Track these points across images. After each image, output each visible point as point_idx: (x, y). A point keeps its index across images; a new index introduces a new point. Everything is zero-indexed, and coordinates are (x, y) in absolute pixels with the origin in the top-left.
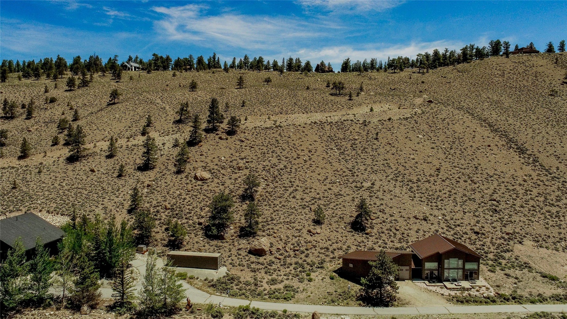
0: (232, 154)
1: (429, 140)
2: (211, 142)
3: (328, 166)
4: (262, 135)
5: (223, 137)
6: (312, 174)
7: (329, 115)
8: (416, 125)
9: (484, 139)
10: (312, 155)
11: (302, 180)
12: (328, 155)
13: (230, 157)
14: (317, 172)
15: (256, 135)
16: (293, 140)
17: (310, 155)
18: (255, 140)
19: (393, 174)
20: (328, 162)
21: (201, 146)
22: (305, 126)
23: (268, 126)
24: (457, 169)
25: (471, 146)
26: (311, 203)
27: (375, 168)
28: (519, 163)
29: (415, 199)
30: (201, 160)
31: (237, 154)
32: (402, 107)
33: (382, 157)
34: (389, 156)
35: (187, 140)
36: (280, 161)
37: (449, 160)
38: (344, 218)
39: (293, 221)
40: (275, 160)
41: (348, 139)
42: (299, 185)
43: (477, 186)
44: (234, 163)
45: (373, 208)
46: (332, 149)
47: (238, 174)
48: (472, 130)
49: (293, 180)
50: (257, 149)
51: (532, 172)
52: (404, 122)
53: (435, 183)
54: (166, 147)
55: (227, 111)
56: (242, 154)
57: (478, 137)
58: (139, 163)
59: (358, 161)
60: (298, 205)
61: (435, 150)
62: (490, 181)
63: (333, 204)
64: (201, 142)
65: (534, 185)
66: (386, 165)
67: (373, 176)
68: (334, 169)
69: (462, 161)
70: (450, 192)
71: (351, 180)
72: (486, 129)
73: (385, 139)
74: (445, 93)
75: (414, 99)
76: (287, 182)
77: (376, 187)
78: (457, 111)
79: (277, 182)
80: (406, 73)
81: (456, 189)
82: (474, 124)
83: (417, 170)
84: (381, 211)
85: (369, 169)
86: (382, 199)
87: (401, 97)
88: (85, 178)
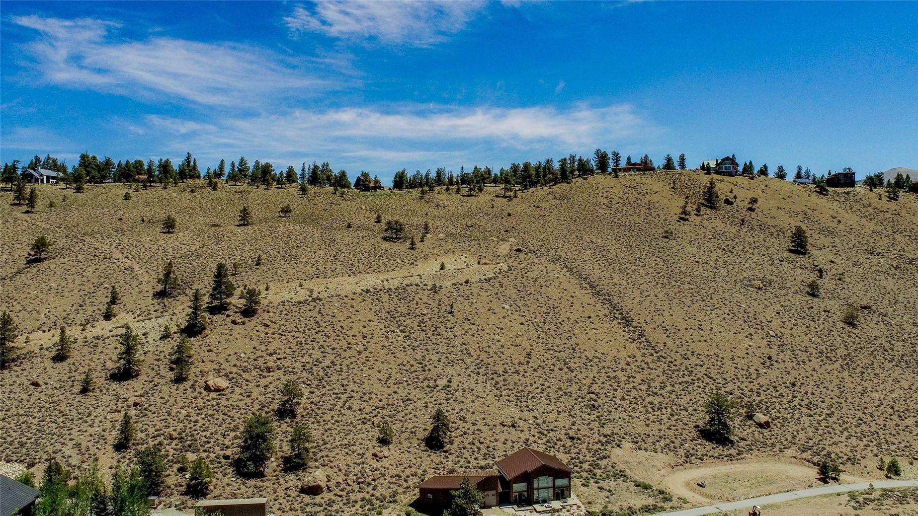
0: (254, 348)
1: (517, 311)
2: (221, 330)
3: (390, 358)
4: (294, 314)
5: (239, 320)
6: (370, 372)
7: (386, 278)
8: (500, 290)
9: (583, 307)
10: (368, 342)
11: (358, 381)
12: (389, 341)
13: (252, 352)
14: (376, 369)
15: (286, 314)
16: (339, 321)
17: (364, 342)
18: (286, 323)
19: (474, 364)
20: (390, 352)
21: (207, 336)
22: (354, 297)
23: (302, 299)
24: (551, 352)
25: (568, 319)
26: (373, 415)
27: (452, 357)
28: (622, 340)
29: (501, 398)
30: (210, 358)
31: (263, 348)
32: (482, 261)
33: (458, 340)
34: (468, 338)
35: (182, 327)
36: (324, 354)
37: (541, 341)
38: (417, 432)
39: (352, 442)
40: (317, 354)
41: (414, 315)
42: (356, 389)
43: (574, 374)
44: (261, 362)
45: (452, 416)
46: (393, 332)
47: (267, 379)
48: (569, 295)
49: (345, 382)
50: (290, 337)
51: (636, 351)
52: (486, 285)
53: (526, 374)
54: (150, 339)
55: (236, 274)
56: (269, 347)
57: (577, 306)
58: (112, 367)
59: (429, 347)
60: (356, 419)
61: (526, 327)
62: (589, 367)
63: (401, 414)
64: (204, 329)
65: (637, 369)
66: (465, 352)
67: (450, 370)
68: (399, 363)
69: (557, 341)
70: (543, 385)
71: (422, 378)
72: (587, 292)
73: (462, 312)
74: (538, 233)
75: (498, 246)
76: (338, 385)
77: (454, 386)
78: (551, 266)
79: (324, 387)
80: (487, 197)
81: (550, 380)
82: (573, 286)
83: (503, 357)
84: (461, 420)
85: (443, 360)
86: (462, 402)
87: (481, 242)
88: (25, 397)
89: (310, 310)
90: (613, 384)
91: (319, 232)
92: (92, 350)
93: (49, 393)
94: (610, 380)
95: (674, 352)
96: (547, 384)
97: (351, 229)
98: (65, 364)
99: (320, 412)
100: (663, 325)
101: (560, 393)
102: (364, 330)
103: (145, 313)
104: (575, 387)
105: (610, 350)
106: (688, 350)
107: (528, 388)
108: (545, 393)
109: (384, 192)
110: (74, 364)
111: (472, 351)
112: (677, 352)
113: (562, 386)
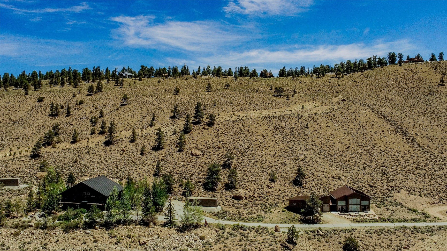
0: (213, 139)
1: (342, 127)
2: (198, 131)
3: (276, 146)
4: (231, 126)
5: (206, 127)
6: (266, 151)
8: (333, 118)
9: (379, 126)
10: (265, 139)
11: (260, 155)
12: (276, 138)
14: (269, 150)
15: (227, 126)
16: (251, 129)
17: (263, 138)
18: (227, 129)
19: (319, 150)
20: (276, 143)
21: (192, 134)
22: (259, 119)
23: (234, 120)
24: (361, 147)
25: (371, 131)
26: (267, 169)
27: (307, 147)
28: (402, 143)
29: (332, 166)
30: (193, 143)
31: (216, 139)
32: (324, 105)
33: (311, 140)
34: (315, 139)
35: (182, 130)
36: (244, 143)
37: (356, 141)
38: (289, 178)
39: (257, 180)
40: (241, 143)
41: (288, 128)
42: (259, 158)
43: (373, 157)
44: (215, 145)
45: (307, 172)
46: (278, 135)
47: (218, 152)
48: (372, 120)
49: (254, 155)
50: (229, 135)
51: (411, 148)
52: (325, 115)
53: (346, 156)
54: (168, 135)
55: (205, 109)
56: (219, 139)
57: (376, 125)
58: (153, 145)
59: (295, 142)
60: (259, 170)
61: (347, 135)
62: (382, 155)
63: (281, 170)
64: (191, 131)
65: (411, 157)
66: (314, 145)
67: (306, 152)
68: (280, 148)
69: (364, 142)
70: (356, 161)
71: (291, 155)
72: (382, 119)
73: (313, 127)
74: (354, 93)
75: (333, 98)
76: (251, 156)
77: (308, 159)
78: (362, 107)
79: (244, 157)
80: (327, 78)
81: (360, 160)
82: (373, 116)
83: (334, 148)
84: (311, 174)
85: (303, 148)
86: (312, 166)
87: (323, 97)
88: (119, 155)
89: (238, 124)
90: (396, 163)
91: (243, 94)
92: (145, 138)
93: (128, 154)
94: (394, 161)
95: (434, 149)
96: (358, 161)
97: (258, 92)
98: (134, 143)
99: (242, 167)
100: (427, 136)
101: (365, 166)
102: (263, 134)
103: (166, 124)
104: (373, 164)
105: (394, 147)
106: (442, 149)
107: (348, 162)
108: (357, 165)
110: (138, 143)
111: (318, 145)
112: (435, 149)
113: (366, 162)
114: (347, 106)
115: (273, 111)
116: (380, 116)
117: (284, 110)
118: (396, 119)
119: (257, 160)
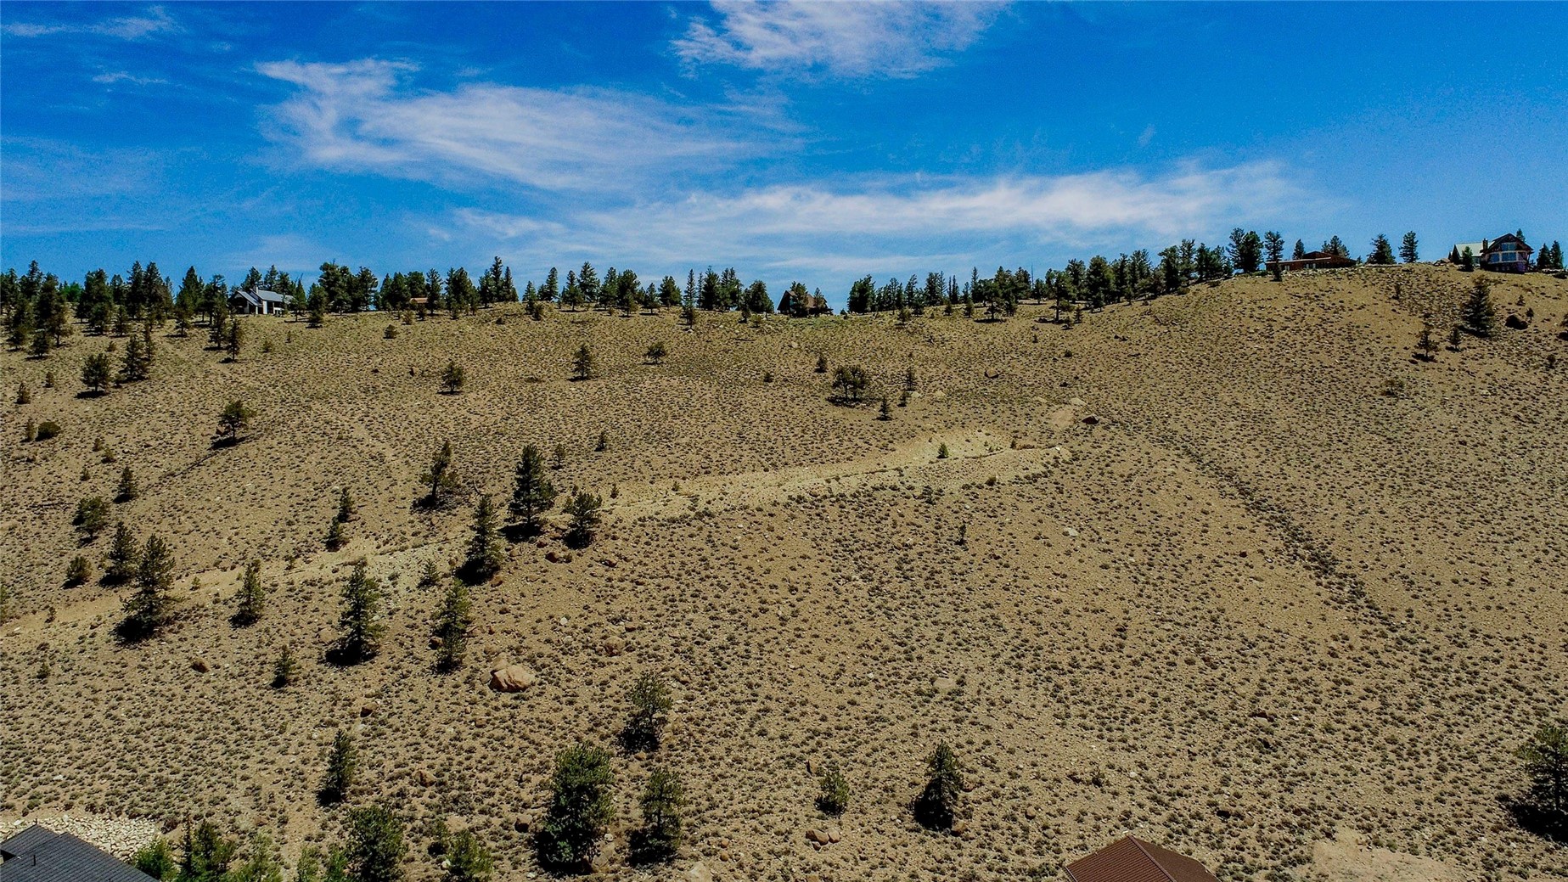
0: (586, 608)
1: (1093, 541)
2: (527, 571)
3: (843, 632)
4: (662, 542)
5: (560, 554)
6: (803, 659)
7: (834, 473)
8: (1058, 499)
9: (1229, 533)
10: (799, 600)
11: (779, 678)
12: (842, 597)
13: (581, 616)
14: (816, 653)
15: (647, 543)
16: (745, 557)
17: (793, 599)
18: (645, 560)
19: (1011, 647)
20: (843, 620)
21: (501, 583)
22: (774, 510)
23: (677, 515)
24: (1168, 626)
25: (1199, 557)
26: (808, 748)
27: (964, 632)
28: (1315, 603)
29: (1068, 721)
30: (504, 626)
31: (602, 607)
32: (1020, 443)
33: (977, 599)
34: (996, 594)
35: (460, 564)
36: (716, 623)
37: (1147, 602)
38: (897, 789)
39: (766, 807)
40: (702, 621)
41: (889, 546)
42: (775, 693)
43: (1218, 673)
44: (596, 635)
45: (968, 756)
46: (849, 579)
47: (607, 669)
48: (1199, 509)
49: (755, 680)
50: (652, 587)
51: (1349, 625)
52: (1028, 489)
53: (1117, 671)
54: (401, 587)
55: (560, 467)
56: (613, 607)
57: (1216, 528)
58: (331, 638)
59: (919, 612)
60: (775, 756)
61: (1112, 573)
62: (1249, 659)
63: (864, 750)
64: (497, 569)
65: (1354, 666)
66: (991, 622)
67: (960, 659)
68: (859, 642)
69: (1180, 603)
70: (1155, 695)
71: (904, 673)
72: (1235, 503)
73: (983, 542)
74: (1126, 389)
75: (1050, 413)
76: (740, 686)
77: (970, 691)
78: (1158, 452)
79: (715, 689)
80: (1024, 322)
81: (1169, 685)
82: (1204, 491)
83: (1070, 634)
84: (986, 766)
85: (948, 637)
86: (988, 727)
87: (1016, 406)
88: (179, 690)
89: (691, 536)
90: (1305, 697)
91: (713, 390)
92: (301, 605)
93: (220, 685)
94: (1296, 688)
95: (1432, 628)
96: (1162, 694)
97: (771, 384)
98: (252, 630)
99: (704, 739)
100: (1403, 572)
101: (1191, 713)
102: (792, 576)
103: (397, 538)
104: (1222, 702)
105: (1291, 622)
106: (1463, 627)
107: (1124, 701)
108: (1159, 715)
109: (831, 318)
110: (267, 631)
111: (1004, 620)
112: (1438, 630)
113: (1194, 698)
114: (1105, 447)
115: (829, 471)
116: (1227, 489)
117: (874, 467)
118: (1283, 499)
119: (768, 703)
